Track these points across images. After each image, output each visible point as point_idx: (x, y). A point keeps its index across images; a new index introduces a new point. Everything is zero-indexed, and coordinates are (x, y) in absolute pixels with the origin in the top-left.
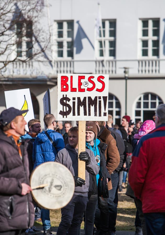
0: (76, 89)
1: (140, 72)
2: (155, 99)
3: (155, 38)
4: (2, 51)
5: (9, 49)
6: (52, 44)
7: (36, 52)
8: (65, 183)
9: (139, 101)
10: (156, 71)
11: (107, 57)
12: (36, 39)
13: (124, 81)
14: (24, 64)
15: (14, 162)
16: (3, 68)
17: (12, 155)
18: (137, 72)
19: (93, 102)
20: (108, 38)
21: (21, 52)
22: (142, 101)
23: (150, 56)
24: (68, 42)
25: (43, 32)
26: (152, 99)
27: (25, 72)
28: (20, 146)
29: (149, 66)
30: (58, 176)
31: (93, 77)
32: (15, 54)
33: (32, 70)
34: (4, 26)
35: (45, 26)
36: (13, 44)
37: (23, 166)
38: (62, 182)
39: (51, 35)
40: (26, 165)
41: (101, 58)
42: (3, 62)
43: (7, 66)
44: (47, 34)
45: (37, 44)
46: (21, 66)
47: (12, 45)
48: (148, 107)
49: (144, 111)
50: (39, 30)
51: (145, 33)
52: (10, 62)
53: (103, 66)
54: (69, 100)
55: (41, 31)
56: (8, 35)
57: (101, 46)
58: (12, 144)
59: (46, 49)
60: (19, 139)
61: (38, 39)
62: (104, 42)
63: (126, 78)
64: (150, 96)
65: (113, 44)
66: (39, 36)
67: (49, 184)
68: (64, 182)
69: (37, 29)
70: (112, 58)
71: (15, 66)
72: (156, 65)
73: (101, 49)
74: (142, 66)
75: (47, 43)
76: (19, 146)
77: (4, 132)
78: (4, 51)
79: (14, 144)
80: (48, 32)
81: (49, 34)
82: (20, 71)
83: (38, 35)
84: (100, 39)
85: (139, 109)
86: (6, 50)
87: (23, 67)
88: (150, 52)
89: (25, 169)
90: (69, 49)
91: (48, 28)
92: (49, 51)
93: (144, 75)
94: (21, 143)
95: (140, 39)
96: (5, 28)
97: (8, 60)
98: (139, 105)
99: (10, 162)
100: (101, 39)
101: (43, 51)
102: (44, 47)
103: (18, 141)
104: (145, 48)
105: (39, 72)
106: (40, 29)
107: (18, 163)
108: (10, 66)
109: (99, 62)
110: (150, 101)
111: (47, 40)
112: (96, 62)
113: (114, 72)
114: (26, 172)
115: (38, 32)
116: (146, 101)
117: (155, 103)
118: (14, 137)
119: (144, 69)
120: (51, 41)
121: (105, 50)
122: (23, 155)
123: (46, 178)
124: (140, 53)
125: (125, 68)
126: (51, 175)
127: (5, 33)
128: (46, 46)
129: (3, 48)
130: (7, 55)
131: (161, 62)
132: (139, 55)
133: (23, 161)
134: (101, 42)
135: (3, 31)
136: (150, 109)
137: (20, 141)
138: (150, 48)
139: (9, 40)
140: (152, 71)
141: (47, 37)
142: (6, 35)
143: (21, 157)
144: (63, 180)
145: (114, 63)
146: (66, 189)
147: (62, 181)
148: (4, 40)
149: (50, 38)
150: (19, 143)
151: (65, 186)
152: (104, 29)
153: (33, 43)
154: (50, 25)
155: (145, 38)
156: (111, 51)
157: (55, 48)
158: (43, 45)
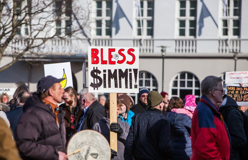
0: (106, 61)
1: (177, 51)
2: (192, 78)
3: (193, 18)
4: (41, 28)
5: (48, 26)
6: (91, 21)
7: (74, 29)
8: (101, 152)
9: (176, 80)
10: (193, 50)
11: (145, 36)
12: (75, 16)
13: (161, 60)
14: (63, 41)
15: (51, 129)
16: (42, 44)
17: (49, 123)
18: (174, 51)
19: (123, 74)
20: (146, 17)
21: (60, 29)
22: (179, 80)
23: (187, 36)
24: (106, 21)
25: (82, 9)
26: (188, 78)
27: (64, 50)
28: (58, 115)
29: (186, 45)
30: (95, 144)
31: (123, 50)
32: (54, 31)
33: (71, 48)
34: (44, 3)
35: (84, 3)
36: (53, 21)
37: (60, 134)
38: (98, 151)
39: (90, 12)
40: (63, 133)
41: (139, 37)
42: (42, 39)
43: (46, 43)
44: (86, 11)
45: (75, 21)
46: (60, 42)
47: (51, 22)
48: (184, 86)
49: (181, 90)
50: (78, 8)
51: (183, 13)
52: (49, 38)
53: (141, 44)
54: (100, 72)
55: (80, 9)
56: (48, 12)
57: (139, 25)
58: (50, 111)
59: (84, 27)
60: (56, 107)
61: (77, 16)
62: (142, 21)
63: (163, 57)
64: (186, 75)
65: (151, 23)
66: (78, 14)
67: (85, 152)
68: (101, 150)
69: (76, 7)
70: (150, 37)
71: (54, 42)
72: (193, 45)
73: (139, 28)
74: (179, 45)
75: (86, 20)
76: (56, 114)
77: (42, 100)
78: (43, 28)
79: (52, 112)
80: (87, 10)
81: (88, 12)
82: (59, 49)
83: (77, 12)
84: (138, 18)
85: (175, 88)
86: (45, 26)
87: (62, 44)
88: (187, 32)
89: (62, 137)
90: (108, 28)
91: (87, 6)
92: (88, 28)
93: (181, 54)
94: (58, 111)
95: (178, 19)
96: (45, 5)
97: (47, 37)
98: (175, 84)
99: (47, 129)
100: (140, 19)
101: (81, 28)
102: (83, 24)
103: (55, 109)
104: (182, 28)
105: (78, 49)
106: (80, 6)
107: (55, 130)
108: (49, 42)
109: (137, 40)
110: (186, 80)
111: (85, 18)
112: (134, 40)
113: (151, 51)
114: (63, 140)
115: (77, 9)
116: (183, 80)
117: (192, 82)
118: (51, 105)
119: (181, 48)
120: (90, 19)
121: (143, 29)
122: (61, 123)
123: (82, 146)
124: (177, 32)
125: (162, 47)
126: (88, 143)
127: (45, 10)
128: (84, 23)
129: (43, 25)
130: (46, 31)
131: (198, 42)
132: (176, 35)
133: (60, 129)
134: (139, 22)
135: (43, 8)
136: (186, 88)
137: (58, 109)
138: (187, 28)
139: (48, 17)
140: (189, 50)
141: (85, 15)
142: (46, 12)
143: (58, 125)
144: (100, 149)
145: (152, 42)
146: (102, 157)
147: (98, 149)
148: (43, 17)
149: (89, 15)
150: (57, 111)
151: (101, 154)
152: (142, 8)
153: (72, 20)
154: (89, 3)
155: (183, 18)
156: (148, 30)
157: (94, 26)
158: (81, 22)
